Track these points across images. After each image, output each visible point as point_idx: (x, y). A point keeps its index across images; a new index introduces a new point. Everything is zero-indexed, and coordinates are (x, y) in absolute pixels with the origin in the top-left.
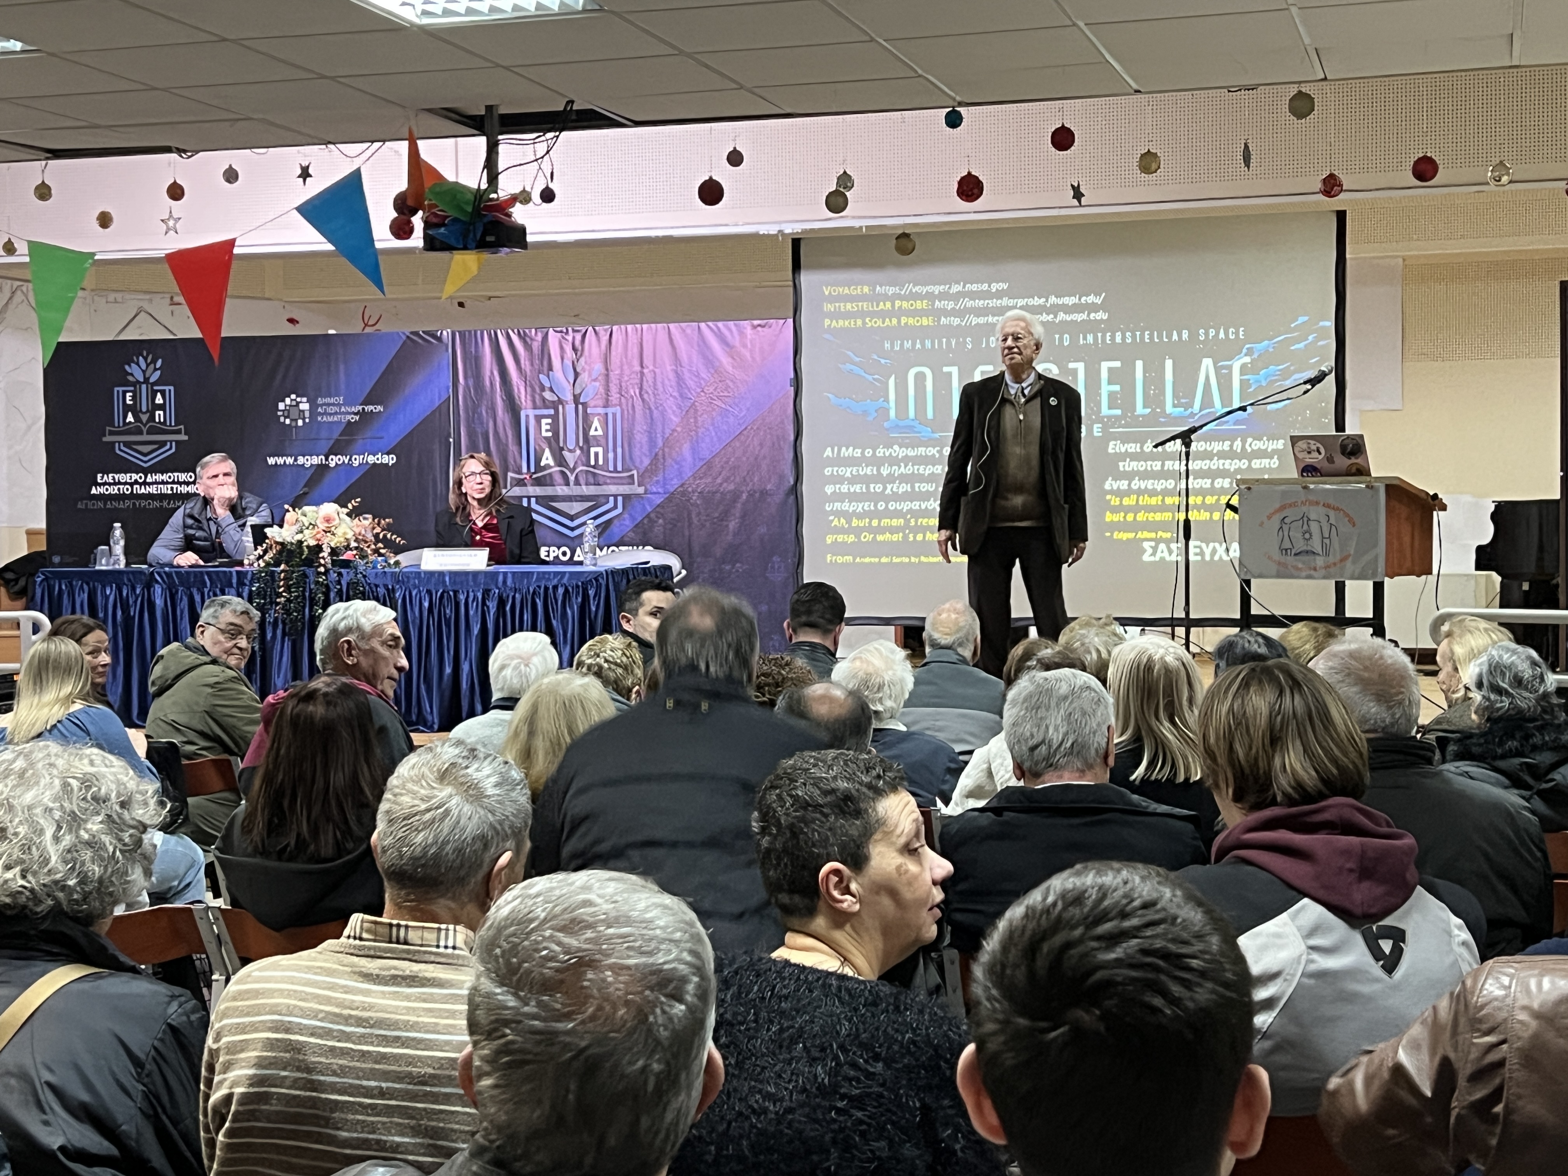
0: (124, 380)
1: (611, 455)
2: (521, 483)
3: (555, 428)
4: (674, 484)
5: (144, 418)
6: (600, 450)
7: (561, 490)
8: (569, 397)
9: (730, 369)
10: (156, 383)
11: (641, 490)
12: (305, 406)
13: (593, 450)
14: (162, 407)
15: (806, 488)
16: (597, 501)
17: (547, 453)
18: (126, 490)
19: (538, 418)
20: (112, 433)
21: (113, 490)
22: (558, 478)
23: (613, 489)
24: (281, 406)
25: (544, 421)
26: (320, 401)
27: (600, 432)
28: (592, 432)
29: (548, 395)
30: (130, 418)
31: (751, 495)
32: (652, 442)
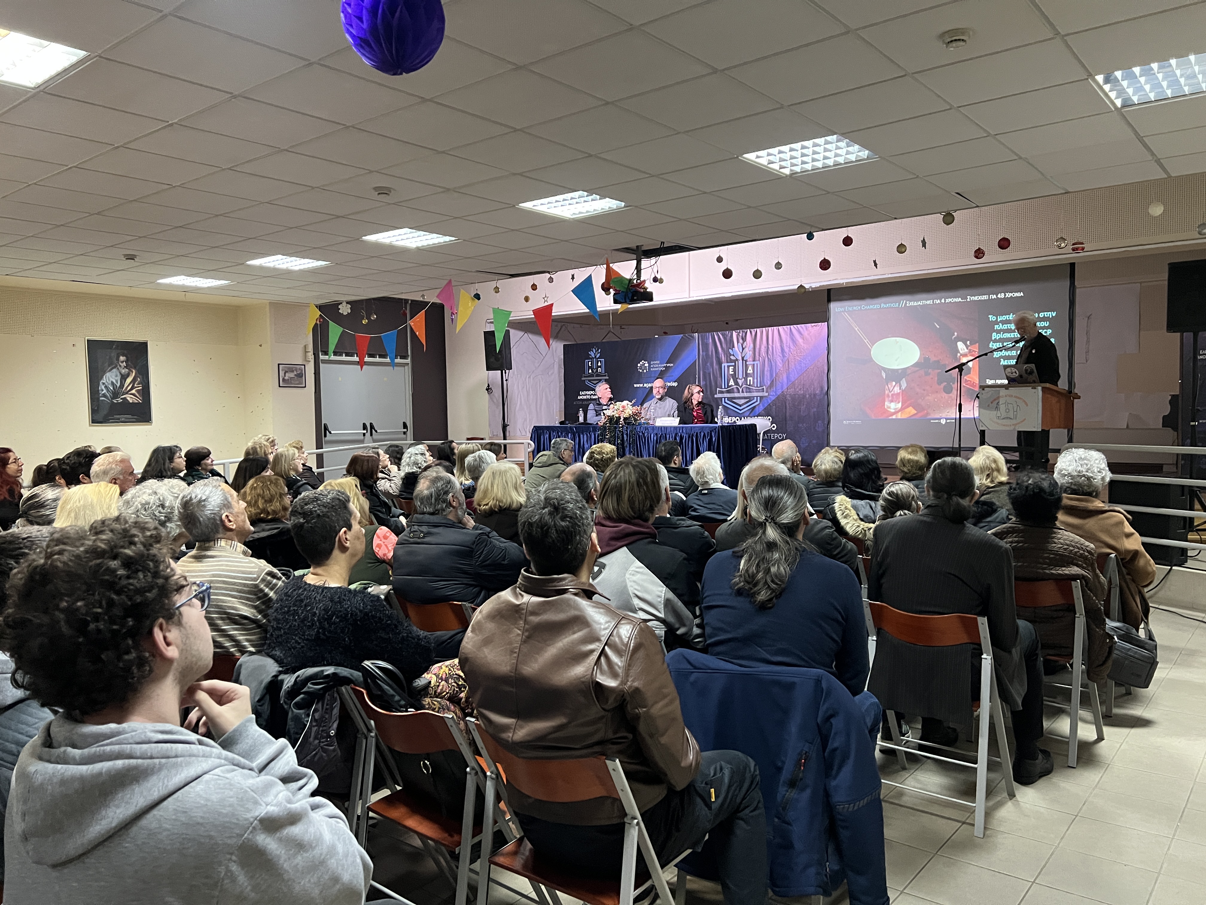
0: (588, 357)
1: (755, 380)
2: (722, 392)
3: (734, 370)
4: (779, 392)
5: (595, 371)
6: (751, 379)
7: (736, 395)
8: (740, 358)
9: (802, 344)
10: (599, 358)
11: (767, 394)
12: (647, 365)
13: (749, 379)
14: (600, 367)
15: (831, 392)
16: (750, 399)
17: (732, 380)
18: (588, 397)
19: (728, 367)
20: (585, 377)
21: (585, 397)
22: (735, 390)
23: (755, 394)
24: (639, 365)
25: (731, 368)
26: (652, 363)
27: (752, 372)
28: (749, 372)
29: (732, 357)
30: (590, 371)
31: (810, 396)
32: (771, 375)
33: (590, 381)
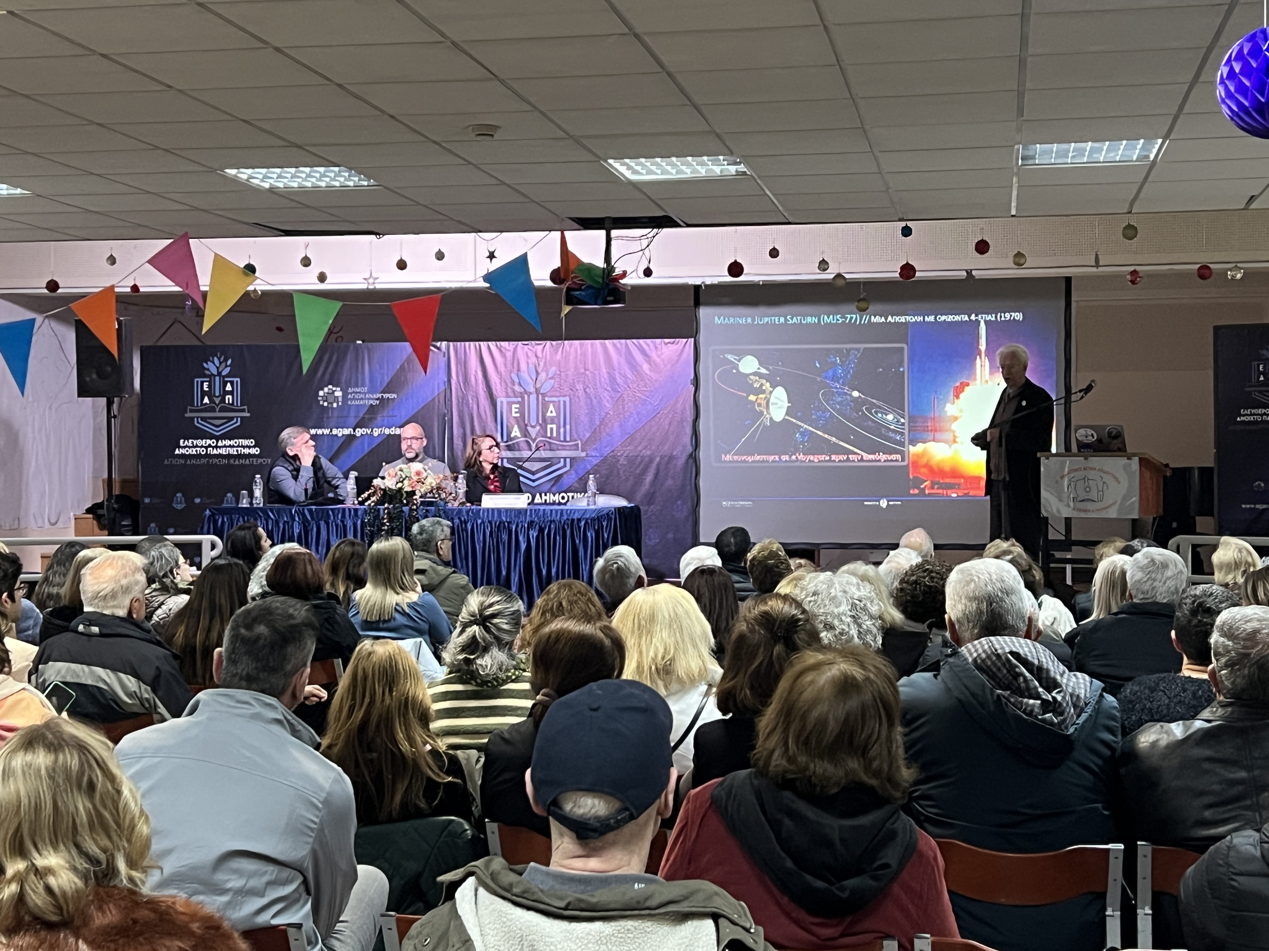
0: (202, 373)
1: (562, 430)
3: (521, 411)
4: (607, 451)
5: (217, 401)
6: (554, 426)
7: (526, 454)
8: (532, 390)
9: (648, 372)
10: (228, 376)
11: (583, 454)
12: (338, 393)
13: (549, 426)
14: (231, 393)
15: (702, 454)
17: (516, 428)
18: (203, 451)
19: (510, 404)
20: (191, 411)
21: (193, 451)
22: (524, 445)
23: (564, 454)
24: (321, 393)
25: (514, 406)
26: (350, 390)
27: (554, 414)
28: (549, 414)
29: (517, 388)
30: (206, 400)
31: (662, 458)
32: (591, 421)
33: (203, 419)
